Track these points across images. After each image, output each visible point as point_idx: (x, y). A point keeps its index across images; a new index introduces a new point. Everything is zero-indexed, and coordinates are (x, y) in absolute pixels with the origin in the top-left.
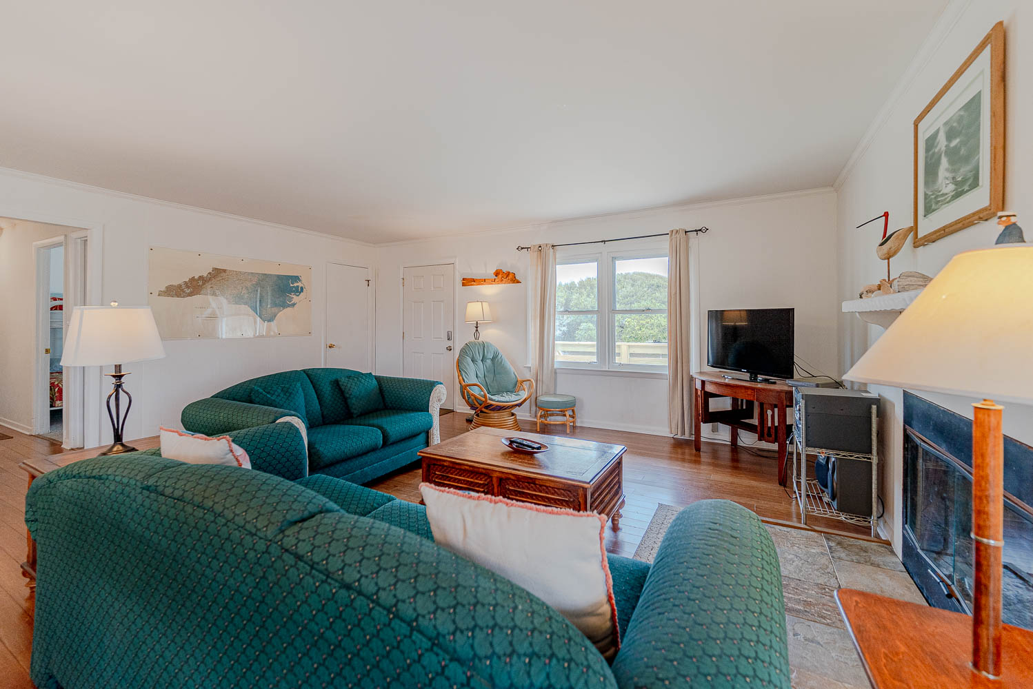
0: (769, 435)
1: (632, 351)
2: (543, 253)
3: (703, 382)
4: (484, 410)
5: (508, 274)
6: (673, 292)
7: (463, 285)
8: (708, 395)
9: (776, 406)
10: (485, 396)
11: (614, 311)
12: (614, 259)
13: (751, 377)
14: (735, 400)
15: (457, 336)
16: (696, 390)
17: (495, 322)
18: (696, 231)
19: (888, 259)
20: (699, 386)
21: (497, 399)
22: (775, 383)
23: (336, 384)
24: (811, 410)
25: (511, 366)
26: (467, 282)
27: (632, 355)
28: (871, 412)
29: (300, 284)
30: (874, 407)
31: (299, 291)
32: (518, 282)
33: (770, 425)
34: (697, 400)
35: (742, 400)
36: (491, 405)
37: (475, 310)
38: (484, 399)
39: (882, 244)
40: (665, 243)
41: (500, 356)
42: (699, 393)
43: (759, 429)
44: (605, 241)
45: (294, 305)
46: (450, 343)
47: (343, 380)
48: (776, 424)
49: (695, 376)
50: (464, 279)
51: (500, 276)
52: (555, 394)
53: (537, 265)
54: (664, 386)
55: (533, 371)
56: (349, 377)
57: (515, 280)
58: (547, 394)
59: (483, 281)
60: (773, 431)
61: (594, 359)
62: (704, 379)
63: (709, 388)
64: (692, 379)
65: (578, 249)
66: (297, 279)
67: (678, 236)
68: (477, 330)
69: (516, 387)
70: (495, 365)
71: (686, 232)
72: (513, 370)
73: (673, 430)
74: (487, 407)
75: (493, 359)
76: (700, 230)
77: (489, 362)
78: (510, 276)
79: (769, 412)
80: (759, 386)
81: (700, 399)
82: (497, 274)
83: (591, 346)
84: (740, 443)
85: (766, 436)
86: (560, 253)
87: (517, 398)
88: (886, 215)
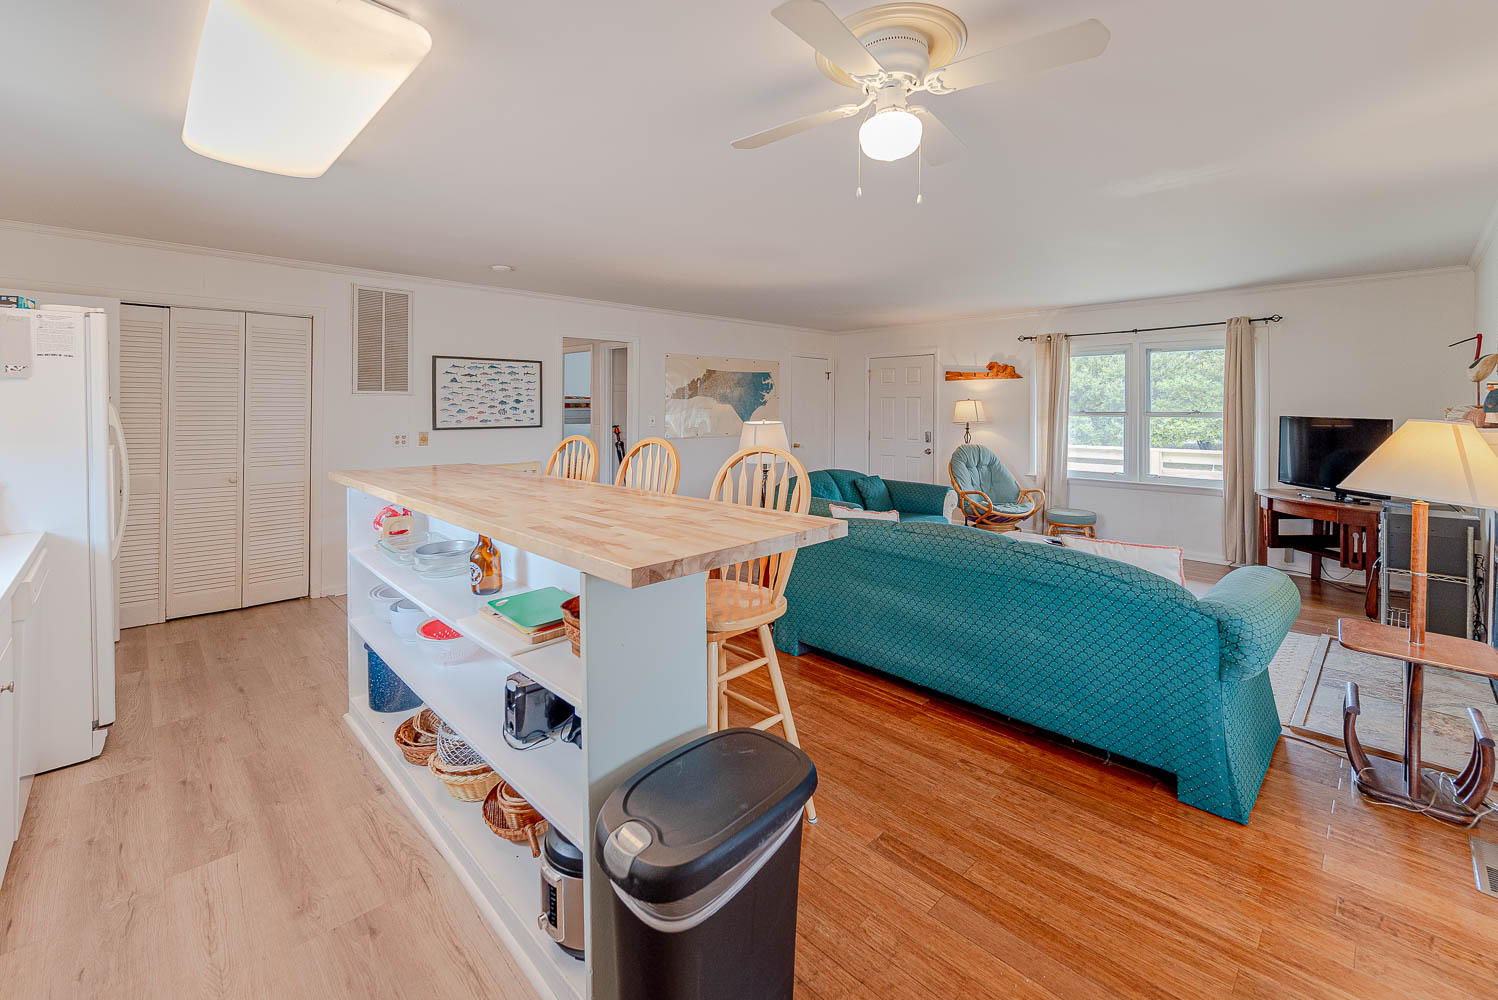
0: (1355, 560)
1: (1167, 460)
2: (1053, 345)
3: (1271, 501)
4: (985, 520)
5: (1005, 367)
6: (1231, 393)
7: (947, 379)
8: (1276, 516)
9: (1364, 529)
10: (989, 506)
11: (1149, 414)
12: (1149, 351)
13: (1337, 497)
14: (1317, 524)
15: (938, 439)
16: (1262, 509)
17: (989, 422)
18: (1265, 319)
19: (1478, 382)
20: (1264, 504)
21: (1001, 509)
22: (1368, 504)
23: (854, 484)
24: (1394, 530)
25: (1012, 475)
26: (951, 376)
27: (1166, 465)
28: (1467, 534)
29: (770, 381)
30: (1471, 530)
31: (769, 388)
32: (1019, 377)
33: (1356, 551)
34: (1262, 522)
35: (1328, 524)
36: (995, 516)
37: (965, 410)
38: (987, 509)
39: (1471, 367)
40: (1221, 335)
41: (997, 462)
42: (1265, 513)
43: (1342, 555)
44: (1136, 331)
45: (765, 403)
46: (929, 446)
47: (860, 481)
48: (1364, 551)
49: (1259, 493)
50: (947, 373)
51: (995, 370)
52: (1067, 509)
53: (1045, 358)
54: (1218, 505)
55: (1039, 481)
56: (863, 479)
57: (1014, 375)
58: (1057, 507)
59: (972, 375)
60: (1360, 558)
61: (1120, 469)
62: (1271, 496)
63: (1278, 507)
64: (1256, 497)
65: (1100, 339)
66: (767, 376)
67: (1239, 327)
68: (967, 432)
69: (1019, 497)
70: (993, 473)
71: (1250, 321)
72: (1014, 479)
73: (1230, 555)
74: (988, 518)
75: (989, 466)
76: (1271, 319)
77: (985, 468)
78: (1009, 370)
79: (1356, 536)
80: (1349, 506)
81: (1266, 520)
82: (991, 367)
83: (1116, 452)
84: (1324, 576)
85: (1350, 562)
86: (1074, 344)
87: (1025, 509)
88: (1480, 337)
